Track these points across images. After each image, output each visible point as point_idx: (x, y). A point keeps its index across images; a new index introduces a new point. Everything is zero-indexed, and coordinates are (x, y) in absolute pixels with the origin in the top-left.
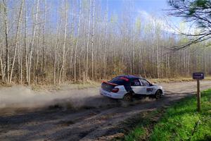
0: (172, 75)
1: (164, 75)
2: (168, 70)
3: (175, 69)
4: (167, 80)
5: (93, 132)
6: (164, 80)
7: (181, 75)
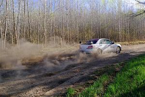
0: (131, 39)
1: (125, 39)
2: (128, 36)
3: (133, 35)
4: (127, 43)
5: (69, 80)
6: (124, 43)
7: (138, 39)
